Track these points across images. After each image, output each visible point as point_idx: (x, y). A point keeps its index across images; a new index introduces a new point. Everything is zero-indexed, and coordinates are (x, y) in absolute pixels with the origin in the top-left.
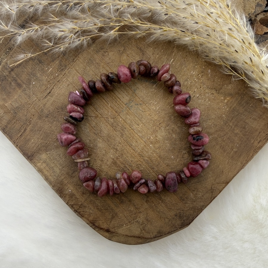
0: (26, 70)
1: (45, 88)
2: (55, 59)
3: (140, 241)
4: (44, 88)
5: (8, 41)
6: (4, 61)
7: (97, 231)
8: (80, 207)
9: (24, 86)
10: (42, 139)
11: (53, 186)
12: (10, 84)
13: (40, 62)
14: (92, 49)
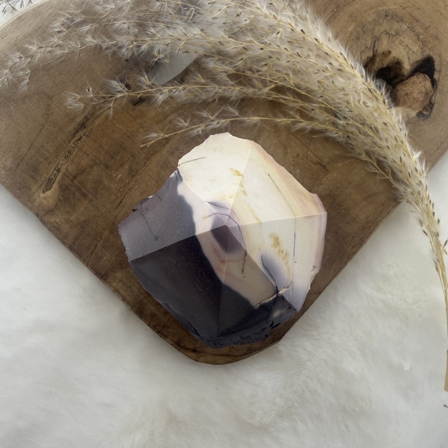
0: (91, 177)
1: (115, 198)
2: (124, 164)
3: (229, 359)
4: (113, 197)
5: (67, 143)
6: (64, 167)
7: (182, 352)
8: (163, 327)
9: (90, 196)
10: (116, 256)
11: (132, 307)
12: (74, 194)
13: (107, 167)
14: (166, 150)
